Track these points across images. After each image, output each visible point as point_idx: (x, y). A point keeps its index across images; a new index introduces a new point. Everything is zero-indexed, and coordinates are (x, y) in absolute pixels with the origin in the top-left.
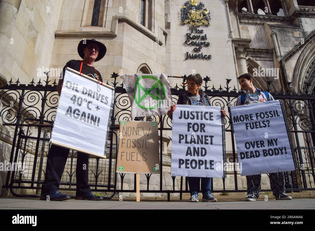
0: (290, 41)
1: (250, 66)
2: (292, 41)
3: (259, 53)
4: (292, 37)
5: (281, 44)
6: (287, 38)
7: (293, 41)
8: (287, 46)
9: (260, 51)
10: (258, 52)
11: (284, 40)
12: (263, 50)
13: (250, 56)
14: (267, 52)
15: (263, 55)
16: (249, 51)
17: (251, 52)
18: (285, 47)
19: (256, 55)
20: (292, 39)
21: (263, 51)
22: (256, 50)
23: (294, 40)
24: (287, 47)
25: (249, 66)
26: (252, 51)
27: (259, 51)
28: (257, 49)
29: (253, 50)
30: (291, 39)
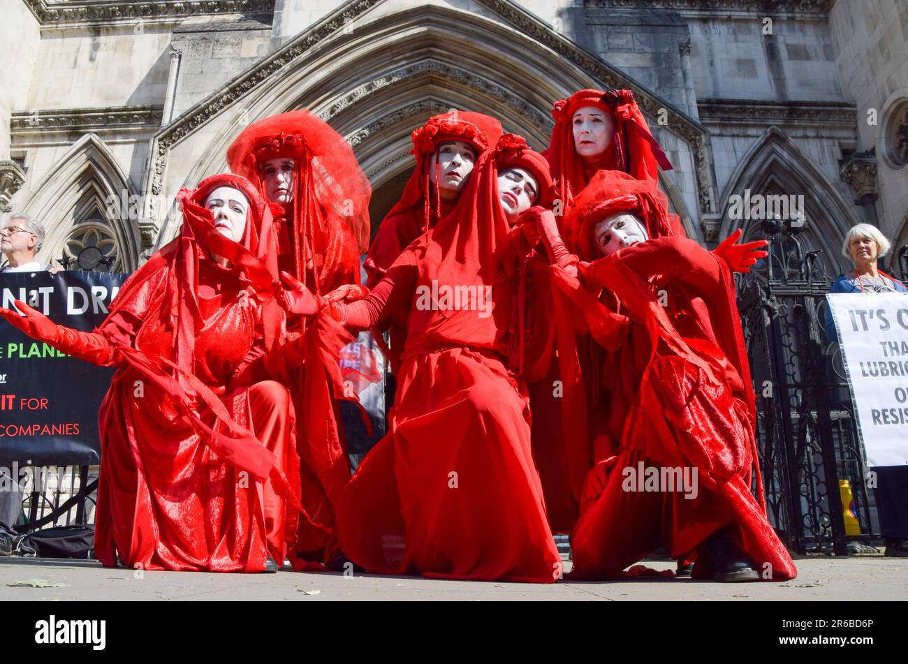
0: (218, 72)
1: (92, 164)
2: (227, 70)
3: (123, 120)
4: (228, 61)
5: (183, 86)
6: (211, 63)
7: (227, 73)
8: (199, 91)
9: (124, 115)
10: (118, 116)
11: (200, 71)
12: (135, 109)
13: (95, 133)
14: (146, 114)
15: (135, 126)
16: (89, 116)
17: (99, 122)
18: (193, 93)
19: (111, 127)
20: (229, 66)
21: (134, 114)
22: (114, 113)
23: (233, 69)
24: (200, 93)
25: (90, 165)
26: (101, 116)
27: (122, 115)
28: (115, 111)
29: (103, 114)
30: (225, 68)
